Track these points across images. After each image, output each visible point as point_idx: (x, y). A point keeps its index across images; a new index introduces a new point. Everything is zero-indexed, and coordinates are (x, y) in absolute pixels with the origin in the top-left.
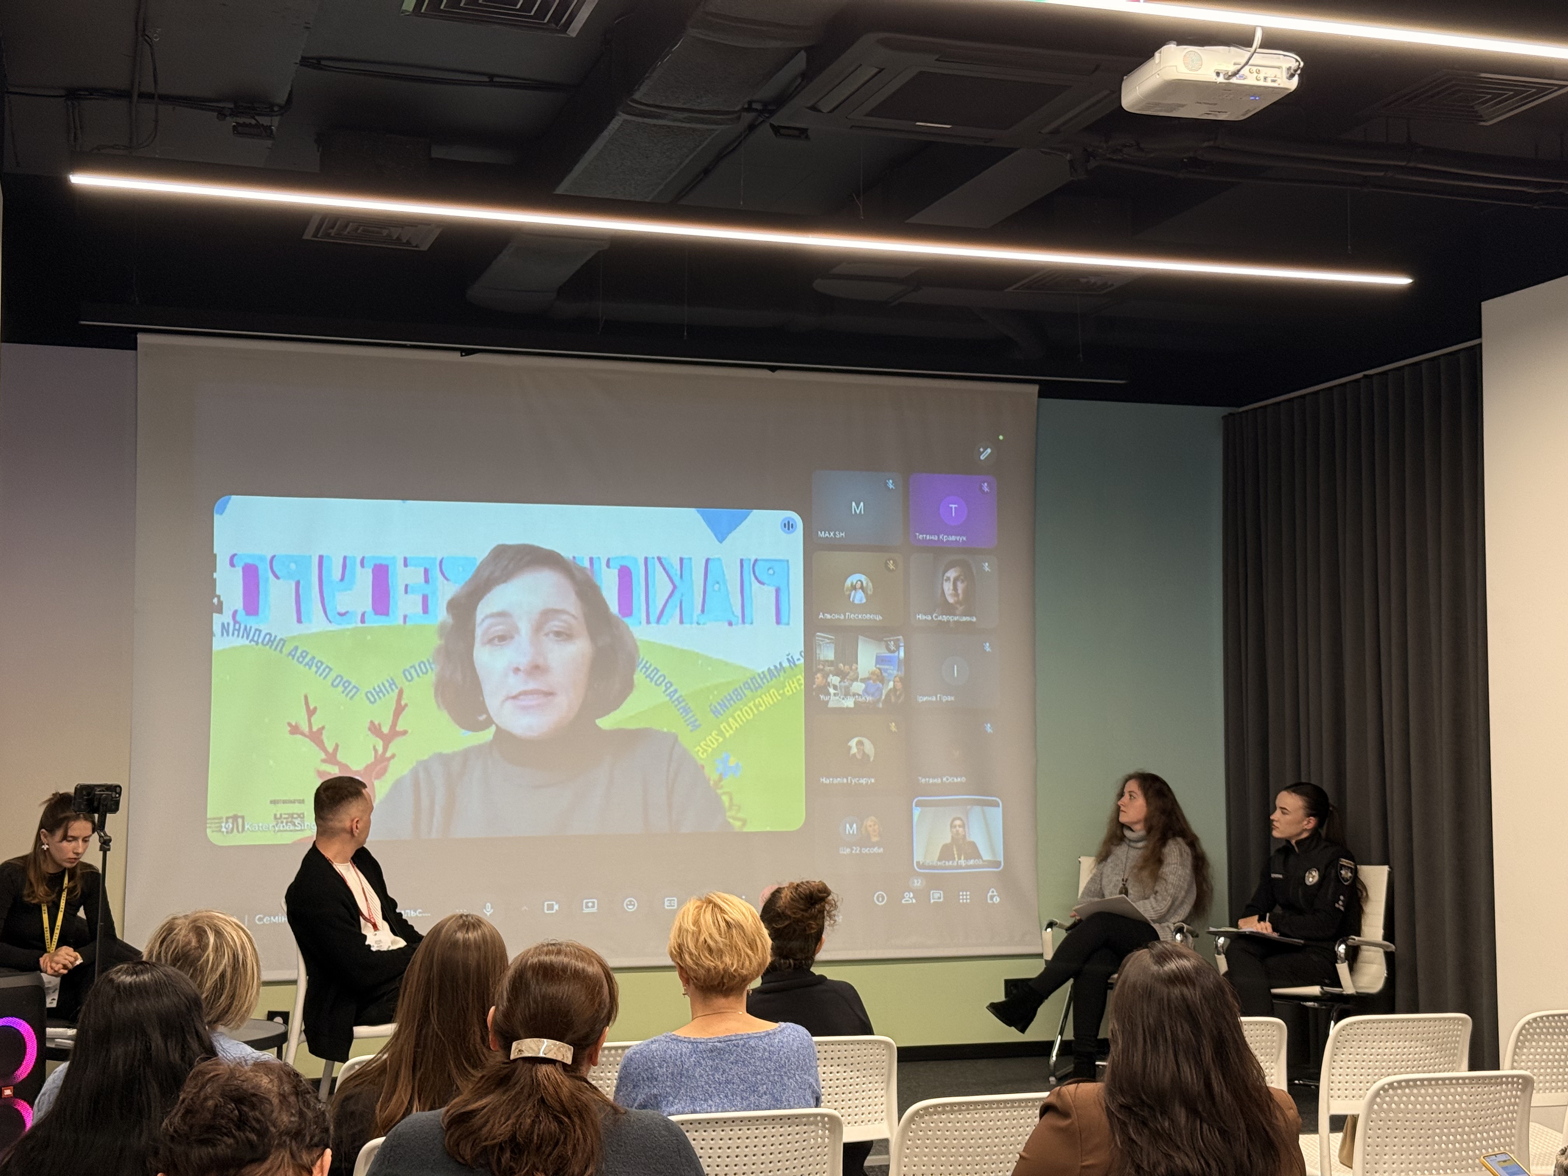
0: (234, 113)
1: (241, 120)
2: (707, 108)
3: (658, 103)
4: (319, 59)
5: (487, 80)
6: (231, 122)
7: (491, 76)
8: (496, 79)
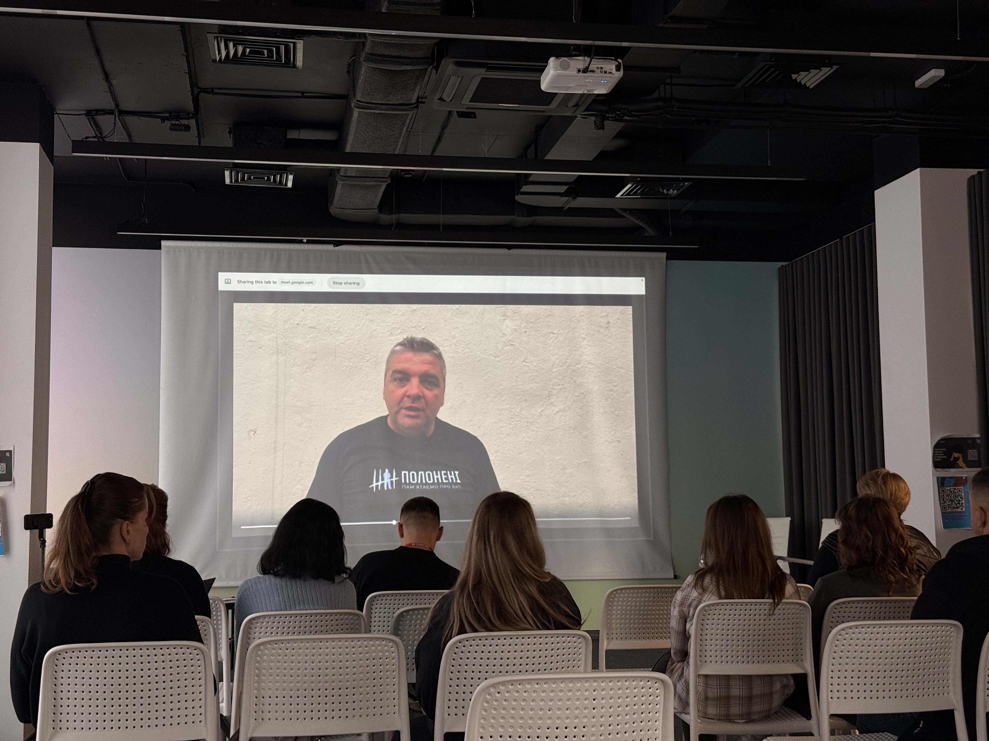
0: (168, 119)
1: (173, 122)
2: (395, 103)
3: (369, 101)
4: (212, 89)
5: (301, 95)
6: (168, 123)
7: (303, 93)
8: (305, 95)
